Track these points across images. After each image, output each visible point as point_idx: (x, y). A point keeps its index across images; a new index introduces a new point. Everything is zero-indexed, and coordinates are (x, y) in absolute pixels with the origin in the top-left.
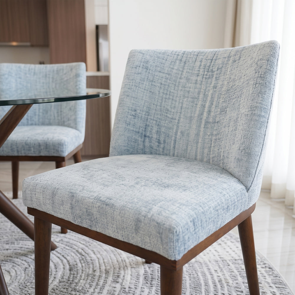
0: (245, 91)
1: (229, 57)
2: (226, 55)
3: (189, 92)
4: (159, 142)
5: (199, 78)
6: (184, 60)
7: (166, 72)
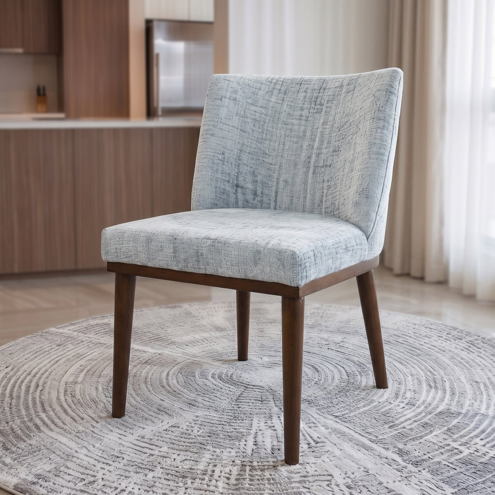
0: (361, 126)
1: (341, 86)
2: (337, 84)
3: (291, 130)
4: (255, 194)
5: (305, 113)
6: (283, 89)
7: (260, 105)
